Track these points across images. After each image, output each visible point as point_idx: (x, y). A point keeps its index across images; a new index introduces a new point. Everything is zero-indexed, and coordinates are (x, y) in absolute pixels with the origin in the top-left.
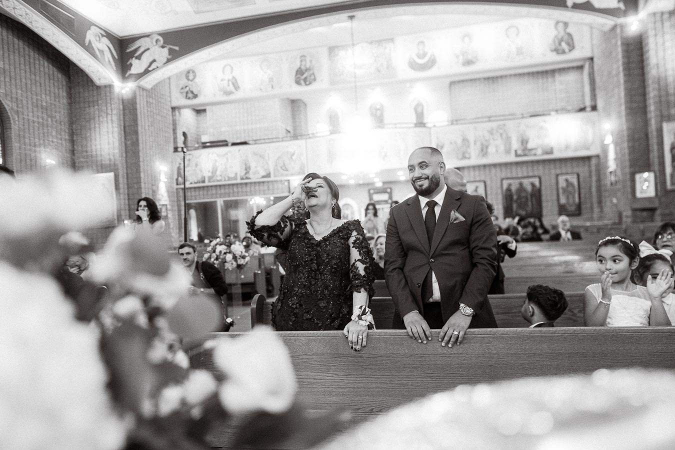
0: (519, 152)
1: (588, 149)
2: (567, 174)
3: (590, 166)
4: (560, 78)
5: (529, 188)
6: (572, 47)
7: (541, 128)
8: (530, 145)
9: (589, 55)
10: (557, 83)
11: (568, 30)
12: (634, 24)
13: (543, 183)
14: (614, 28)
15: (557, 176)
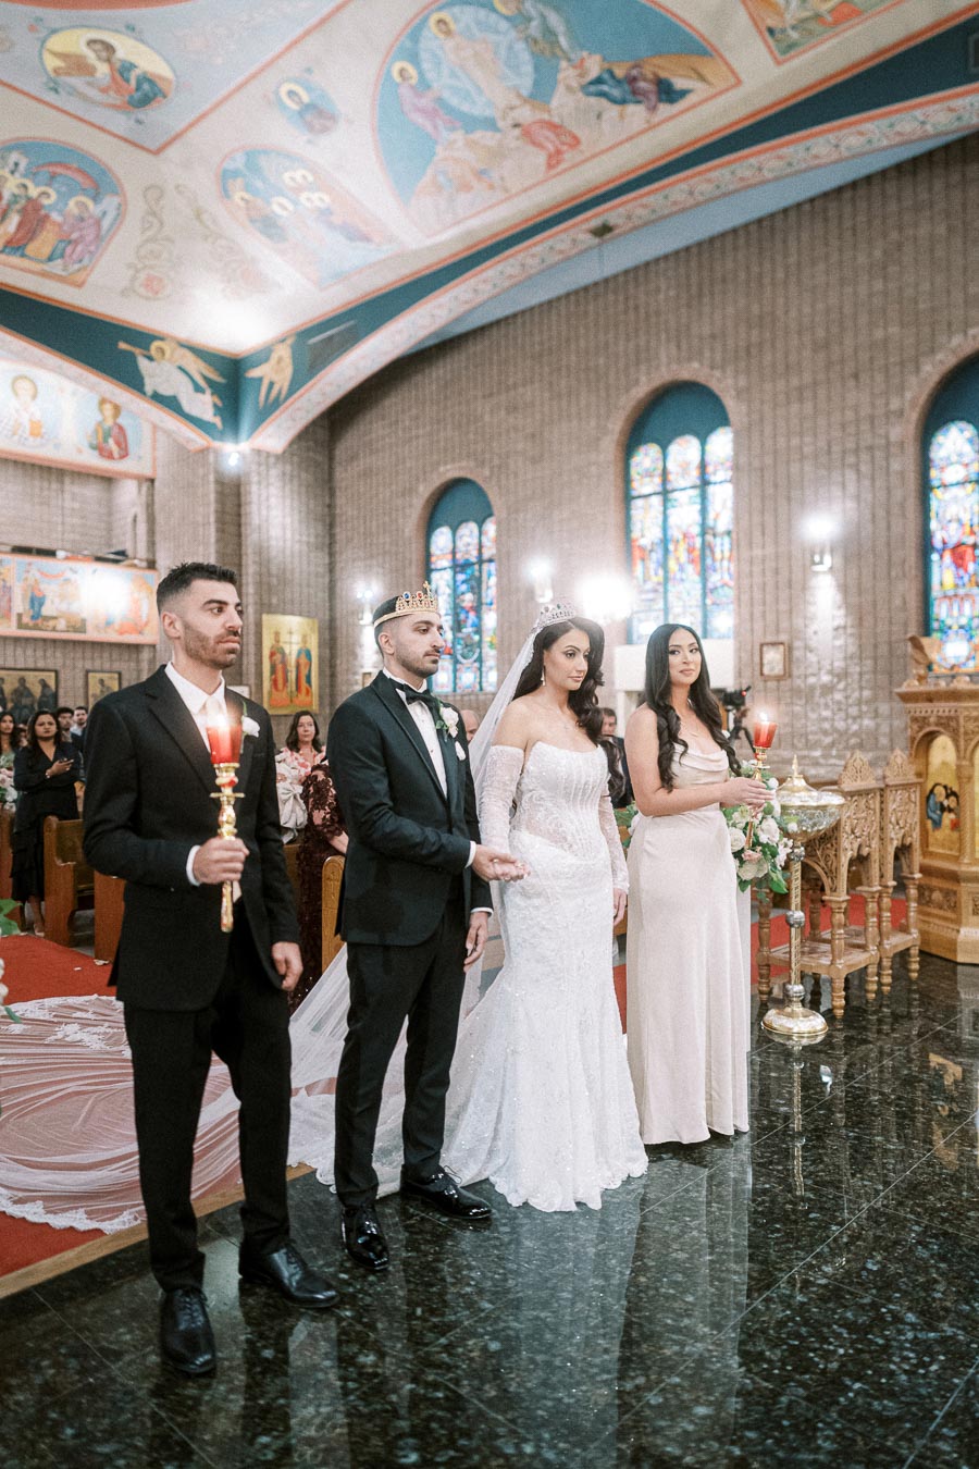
0: (26, 619)
1: (141, 633)
2: (102, 671)
3: (138, 661)
4: (71, 488)
5: (37, 691)
6: (124, 454)
7: (67, 581)
8: (46, 611)
9: (148, 472)
10: (67, 496)
11: (120, 421)
12: (234, 454)
13: (62, 684)
14: (204, 451)
15: (87, 672)
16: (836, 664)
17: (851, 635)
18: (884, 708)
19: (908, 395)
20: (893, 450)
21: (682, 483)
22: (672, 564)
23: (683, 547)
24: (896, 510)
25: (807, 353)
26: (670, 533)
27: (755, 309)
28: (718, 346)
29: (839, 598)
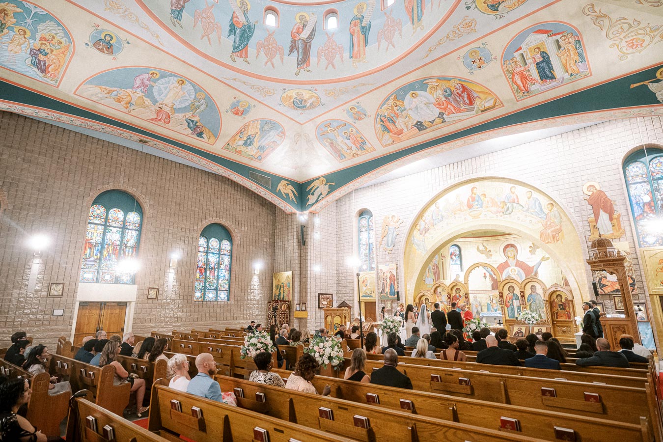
16: (172, 296)
17: (178, 288)
18: (185, 310)
19: (199, 227)
20: (194, 240)
21: (115, 225)
22: (105, 253)
23: (111, 248)
24: (193, 255)
25: (174, 204)
26: (106, 241)
27: (159, 184)
28: (145, 187)
29: (175, 276)
